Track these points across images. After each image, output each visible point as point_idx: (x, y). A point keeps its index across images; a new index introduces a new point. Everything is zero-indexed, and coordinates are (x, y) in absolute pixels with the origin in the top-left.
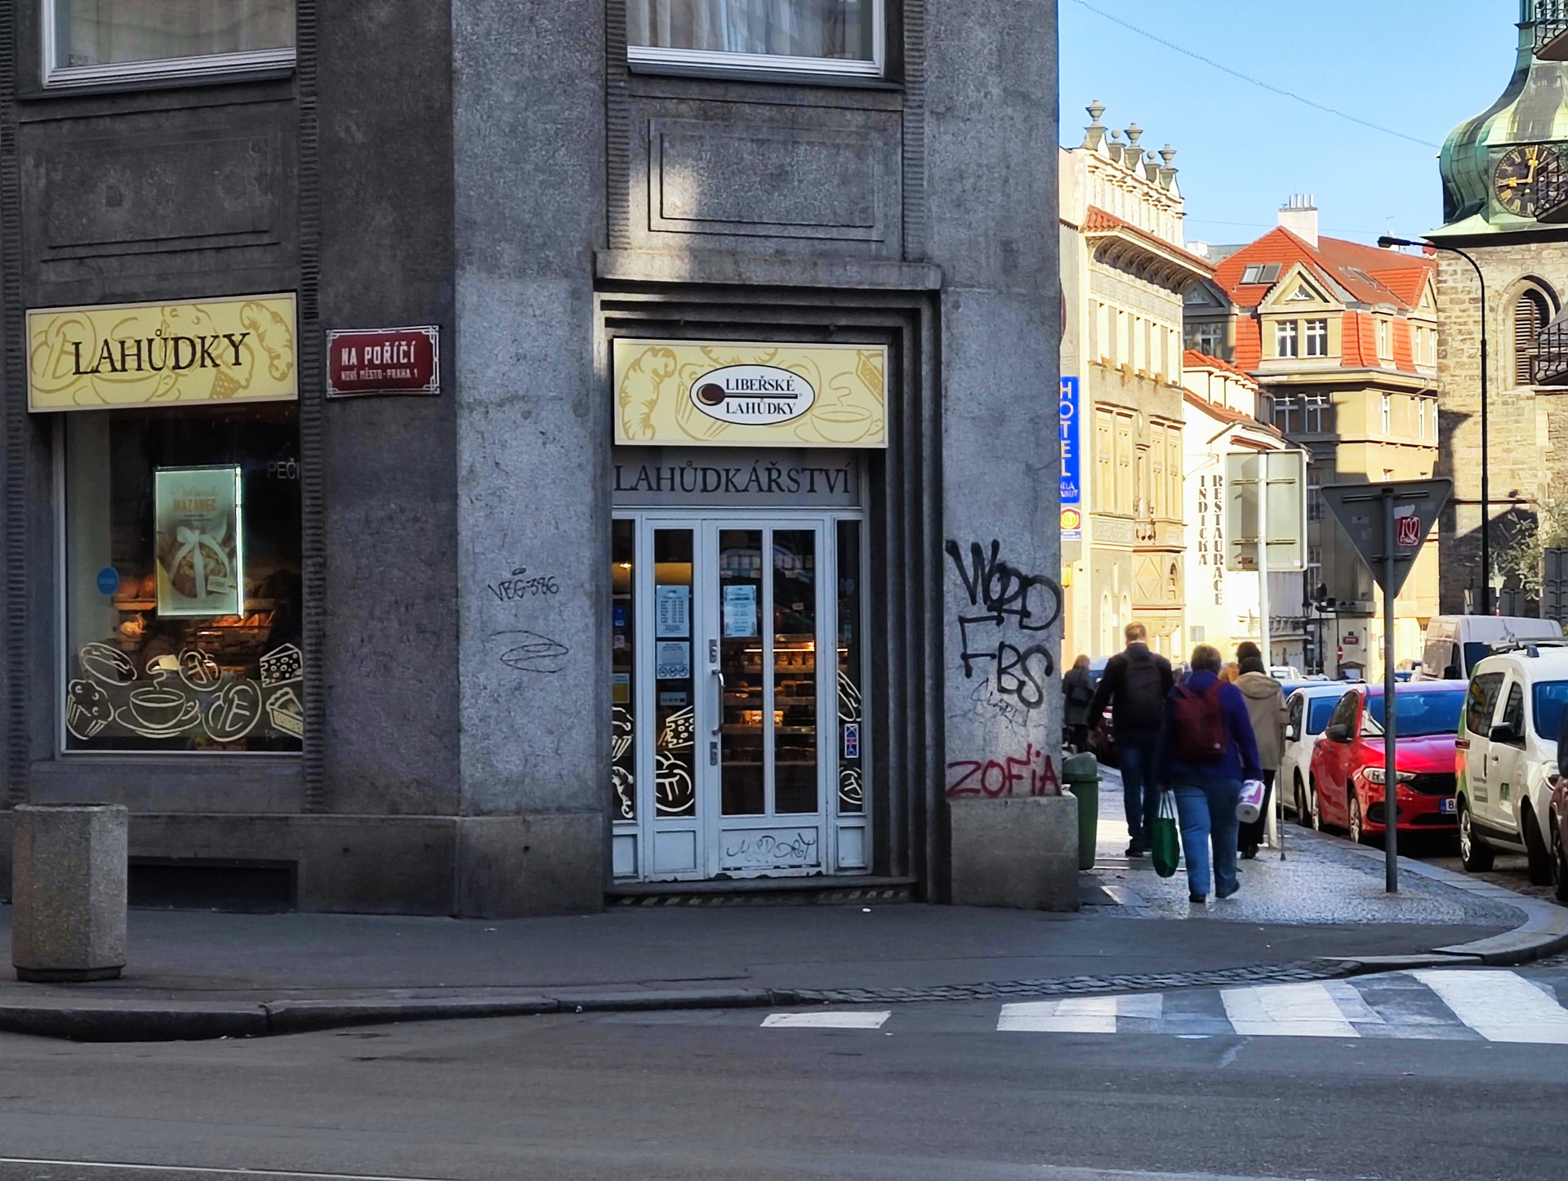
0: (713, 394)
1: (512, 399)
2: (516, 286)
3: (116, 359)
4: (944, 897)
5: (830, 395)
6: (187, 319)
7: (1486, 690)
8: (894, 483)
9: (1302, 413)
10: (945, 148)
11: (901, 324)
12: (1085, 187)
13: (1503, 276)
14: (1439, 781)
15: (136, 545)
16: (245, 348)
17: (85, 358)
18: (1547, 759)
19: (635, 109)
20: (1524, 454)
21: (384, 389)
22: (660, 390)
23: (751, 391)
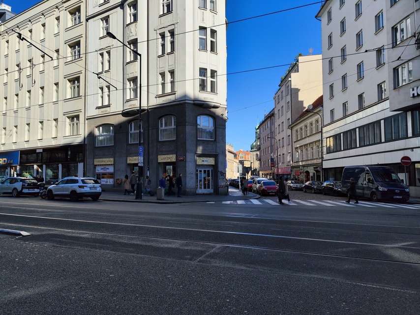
0: (203, 161)
1: (190, 161)
2: (190, 154)
3: (164, 159)
4: (218, 194)
5: (211, 161)
6: (168, 156)
7: (254, 181)
8: (215, 167)
9: (242, 162)
10: (218, 145)
11: (216, 156)
12: (228, 147)
13: (255, 153)
14: (251, 187)
15: (165, 171)
16: (172, 158)
17: (162, 159)
18: (258, 185)
19: (198, 143)
20: (256, 165)
21: (182, 160)
22: (200, 161)
23: (206, 161)
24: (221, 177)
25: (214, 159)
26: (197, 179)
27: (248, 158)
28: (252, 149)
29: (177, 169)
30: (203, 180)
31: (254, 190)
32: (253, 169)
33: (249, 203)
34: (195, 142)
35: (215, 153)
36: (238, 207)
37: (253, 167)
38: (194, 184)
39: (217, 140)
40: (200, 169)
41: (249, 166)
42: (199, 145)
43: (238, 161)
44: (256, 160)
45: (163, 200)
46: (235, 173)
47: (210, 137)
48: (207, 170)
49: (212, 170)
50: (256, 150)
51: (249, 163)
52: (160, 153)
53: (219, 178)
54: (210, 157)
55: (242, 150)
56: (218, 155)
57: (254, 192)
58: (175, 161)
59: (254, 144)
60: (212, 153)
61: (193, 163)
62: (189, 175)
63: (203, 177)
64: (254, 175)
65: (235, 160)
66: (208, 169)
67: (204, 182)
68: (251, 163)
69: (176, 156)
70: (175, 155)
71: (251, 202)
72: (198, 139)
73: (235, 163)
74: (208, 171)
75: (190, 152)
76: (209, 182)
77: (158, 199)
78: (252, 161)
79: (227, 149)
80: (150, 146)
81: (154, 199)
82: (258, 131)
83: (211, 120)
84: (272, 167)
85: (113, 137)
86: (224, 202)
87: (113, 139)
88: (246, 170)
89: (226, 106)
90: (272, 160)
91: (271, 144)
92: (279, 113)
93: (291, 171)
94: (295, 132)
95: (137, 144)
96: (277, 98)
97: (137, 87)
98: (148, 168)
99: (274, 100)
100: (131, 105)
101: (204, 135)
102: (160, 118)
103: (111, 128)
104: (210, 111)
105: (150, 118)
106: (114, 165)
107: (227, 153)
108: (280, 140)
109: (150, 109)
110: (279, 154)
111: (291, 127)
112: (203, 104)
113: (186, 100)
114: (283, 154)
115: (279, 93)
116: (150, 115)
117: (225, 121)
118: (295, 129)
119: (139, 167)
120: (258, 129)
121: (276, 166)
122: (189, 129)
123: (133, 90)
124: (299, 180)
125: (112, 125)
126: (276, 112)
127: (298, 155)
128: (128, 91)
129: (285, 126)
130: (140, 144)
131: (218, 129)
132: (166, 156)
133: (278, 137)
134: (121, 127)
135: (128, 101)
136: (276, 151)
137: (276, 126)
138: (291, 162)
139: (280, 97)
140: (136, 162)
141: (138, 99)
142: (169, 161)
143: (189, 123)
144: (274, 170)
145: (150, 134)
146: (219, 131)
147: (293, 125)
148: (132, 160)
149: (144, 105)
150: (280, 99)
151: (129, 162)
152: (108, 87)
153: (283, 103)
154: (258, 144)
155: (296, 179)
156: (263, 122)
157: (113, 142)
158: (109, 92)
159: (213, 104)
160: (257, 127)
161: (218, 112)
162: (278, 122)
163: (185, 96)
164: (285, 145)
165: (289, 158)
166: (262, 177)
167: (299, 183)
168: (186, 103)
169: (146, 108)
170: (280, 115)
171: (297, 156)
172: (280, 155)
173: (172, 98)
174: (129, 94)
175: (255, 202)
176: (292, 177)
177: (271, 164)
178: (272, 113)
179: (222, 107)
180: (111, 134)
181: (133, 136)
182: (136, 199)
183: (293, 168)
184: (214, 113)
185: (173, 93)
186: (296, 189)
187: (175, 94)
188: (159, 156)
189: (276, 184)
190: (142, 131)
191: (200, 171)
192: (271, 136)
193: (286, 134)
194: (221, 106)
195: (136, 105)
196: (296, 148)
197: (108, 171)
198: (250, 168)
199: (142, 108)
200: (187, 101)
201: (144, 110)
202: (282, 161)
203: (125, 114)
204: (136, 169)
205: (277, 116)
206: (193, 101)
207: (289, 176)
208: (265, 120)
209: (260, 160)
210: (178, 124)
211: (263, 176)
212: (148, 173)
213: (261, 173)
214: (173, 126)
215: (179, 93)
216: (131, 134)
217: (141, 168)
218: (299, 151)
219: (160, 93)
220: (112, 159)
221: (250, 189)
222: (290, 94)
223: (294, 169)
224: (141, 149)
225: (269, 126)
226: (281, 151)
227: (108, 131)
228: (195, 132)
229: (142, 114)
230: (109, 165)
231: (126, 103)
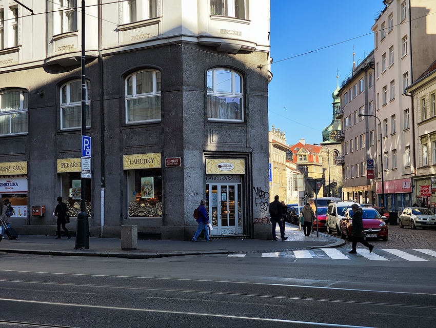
0: (220, 166)
1: (192, 167)
2: (192, 151)
3: (136, 162)
4: (253, 238)
5: (236, 167)
6: (146, 156)
7: (330, 208)
8: (246, 179)
9: (303, 169)
10: (252, 132)
11: (246, 156)
12: (272, 137)
13: (331, 149)
14: (324, 221)
15: (139, 188)
16: (154, 160)
17: (131, 162)
18: (339, 218)
19: (209, 127)
20: (335, 174)
21: (174, 166)
22: (213, 166)
23: (225, 166)
24: (259, 201)
25: (243, 161)
27: (317, 160)
28: (324, 140)
29: (165, 183)
30: (219, 205)
31: (330, 228)
32: (327, 184)
33: (320, 256)
34: (201, 127)
35: (245, 150)
36: (295, 265)
37: (327, 179)
39: (250, 121)
40: (215, 184)
41: (320, 176)
42: (212, 133)
43: (295, 167)
44: (335, 163)
45: (135, 249)
46: (288, 191)
47: (234, 115)
48: (228, 184)
49: (239, 186)
50: (335, 141)
51: (320, 170)
52: (126, 150)
53: (254, 204)
54: (235, 158)
55: (303, 143)
56: (251, 153)
57: (330, 233)
58: (160, 166)
59: (331, 129)
60: (239, 150)
61: (198, 170)
62: (190, 197)
63: (219, 200)
64: (330, 195)
65: (288, 164)
66: (232, 184)
67: (223, 211)
68: (324, 170)
69: (163, 156)
70: (160, 154)
71: (324, 253)
72: (208, 119)
73: (288, 170)
74: (232, 187)
75: (191, 147)
76: (232, 211)
77: (123, 249)
78: (326, 166)
79: (270, 140)
80: (106, 134)
81: (114, 247)
82: (338, 100)
83: (236, 77)
84: (369, 177)
85: (24, 117)
86: (265, 255)
87: (25, 120)
88: (312, 185)
89: (268, 49)
90: (370, 162)
91: (367, 128)
92: (384, 62)
93: (413, 186)
94: (419, 102)
95: (78, 131)
96: (379, 28)
97: (76, 8)
98: (103, 181)
99: (373, 34)
100: (63, 48)
101: (221, 110)
102: (127, 74)
103: (22, 97)
104: (234, 60)
105: (105, 76)
106: (28, 176)
107: (272, 150)
108: (386, 120)
109: (104, 55)
110: (384, 151)
111: (411, 92)
112: (219, 45)
113: (181, 36)
114: (394, 151)
115: (385, 17)
116: (105, 70)
117: (266, 80)
118: (419, 96)
119: (83, 179)
120: (337, 96)
121: (379, 176)
122: (188, 98)
123: (68, 15)
124: (429, 207)
125: (23, 90)
126: (378, 58)
127: (427, 152)
128: (57, 16)
129: (399, 88)
130: (84, 131)
131: (251, 99)
132: (140, 156)
133: (381, 115)
134: (42, 95)
135: (57, 38)
136: (379, 144)
137: (379, 89)
138: (412, 167)
139: (387, 26)
140: (76, 170)
141: (79, 33)
142: (147, 166)
143: (188, 85)
144: (375, 184)
145: (106, 110)
146: (254, 103)
147: (414, 88)
148: (66, 165)
149: (92, 46)
150: (387, 31)
151: (60, 169)
152: (15, 10)
153: (393, 39)
154: (339, 128)
155: (423, 205)
156: (350, 81)
157: (25, 126)
158: (17, 18)
159: (239, 45)
160: (336, 93)
161: (251, 60)
162: (381, 79)
163: (180, 27)
164: (398, 130)
165: (406, 159)
166: (349, 200)
167: (429, 213)
168: (181, 42)
169: (96, 54)
170: (388, 65)
171: (425, 155)
172: (387, 153)
173: (151, 32)
174: (60, 24)
175: (335, 254)
176: (414, 200)
177: (368, 172)
178: (368, 61)
179: (259, 51)
180: (22, 109)
181: (68, 114)
182: (77, 248)
183: (417, 180)
184: (243, 65)
185: (154, 20)
186: (424, 226)
187: (158, 22)
188: (125, 157)
189: (379, 215)
190: (88, 102)
191: (215, 188)
192: (366, 110)
193: (401, 108)
194: (258, 48)
195: (75, 47)
196: (423, 137)
197: (15, 189)
198: (323, 180)
199: (86, 54)
200: (184, 39)
201: (91, 58)
202: (391, 166)
203: (51, 66)
204: (77, 183)
205: (379, 68)
206: (198, 37)
207: (407, 198)
208: (354, 77)
209: (343, 164)
210: (165, 88)
211: (351, 198)
212: (103, 192)
213: (345, 191)
214: (155, 93)
216: (63, 109)
217: (86, 182)
218: (429, 144)
219: (126, 20)
220: (24, 164)
221: (323, 227)
222: (408, 19)
223: (420, 183)
224: (86, 142)
225: (362, 89)
226: (388, 145)
227: (15, 103)
228: (201, 104)
229: (88, 68)
230: (18, 176)
231: (52, 42)
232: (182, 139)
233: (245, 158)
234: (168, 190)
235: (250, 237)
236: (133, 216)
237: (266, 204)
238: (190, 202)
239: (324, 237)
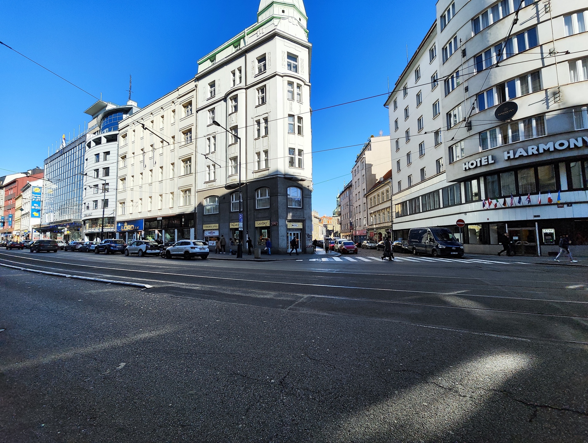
0: (293, 225)
1: (282, 226)
3: (260, 224)
4: (306, 253)
6: (264, 221)
7: (336, 241)
8: (303, 230)
9: (325, 226)
10: (305, 212)
12: (313, 214)
13: (336, 218)
15: (261, 234)
16: (267, 223)
17: (258, 224)
18: (339, 245)
19: (288, 210)
20: (338, 228)
21: (275, 225)
22: (290, 225)
23: (295, 225)
24: (308, 239)
26: (288, 240)
27: (331, 223)
28: (334, 215)
29: (271, 232)
31: (336, 249)
32: (335, 232)
33: (332, 260)
34: (285, 210)
35: (303, 219)
36: (322, 264)
38: (286, 245)
39: (304, 208)
40: (291, 232)
42: (289, 212)
43: (322, 225)
44: (338, 224)
46: (320, 235)
47: (298, 205)
48: (296, 232)
49: (300, 233)
50: (338, 215)
52: (256, 219)
53: (306, 240)
54: (299, 222)
55: (325, 216)
56: (305, 220)
57: (336, 251)
58: (269, 225)
59: (336, 210)
60: (300, 219)
61: (284, 227)
62: (281, 238)
64: (336, 237)
65: (319, 224)
66: (297, 232)
68: (334, 226)
70: (269, 221)
71: (333, 259)
72: (288, 207)
73: (320, 227)
74: (297, 234)
75: (281, 218)
77: (255, 258)
79: (312, 215)
80: (249, 213)
81: (252, 257)
82: (338, 199)
83: (299, 191)
84: (351, 229)
85: (218, 206)
86: (310, 260)
87: (218, 208)
88: (329, 232)
89: (311, 179)
90: (351, 223)
91: (350, 210)
92: (356, 185)
93: (367, 233)
94: (369, 200)
95: (238, 212)
96: (354, 172)
97: (237, 165)
98: (247, 231)
99: (352, 174)
100: (232, 180)
101: (294, 203)
102: (257, 190)
103: (217, 199)
104: (298, 184)
105: (248, 190)
106: (219, 229)
107: (313, 218)
108: (357, 207)
109: (248, 182)
110: (356, 219)
111: (366, 196)
112: (292, 178)
113: (278, 174)
114: (360, 219)
115: (356, 168)
116: (248, 188)
117: (311, 191)
118: (369, 197)
119: (240, 231)
120: (338, 197)
121: (354, 229)
122: (281, 199)
123: (234, 167)
124: (373, 240)
125: (217, 196)
126: (353, 183)
127: (372, 219)
128: (230, 168)
129: (362, 195)
130: (240, 212)
131: (305, 199)
132: (262, 222)
133: (355, 205)
134: (224, 198)
135: (230, 176)
136: (354, 216)
137: (354, 195)
138: (367, 225)
139: (357, 171)
140: (237, 227)
141: (239, 174)
142: (264, 225)
143: (280, 193)
144: (353, 232)
145: (248, 204)
146: (306, 200)
147: (367, 195)
148: (233, 225)
149: (243, 180)
150: (357, 173)
151: (231, 227)
152: (214, 166)
153: (359, 176)
154: (339, 210)
155: (371, 240)
156: (343, 192)
157: (218, 210)
158: (215, 169)
159: (300, 178)
160: (338, 196)
161: (305, 184)
162: (355, 191)
163: (277, 171)
164: (361, 211)
165: (365, 222)
167: (373, 243)
168: (278, 177)
169: (245, 182)
170: (357, 186)
172: (357, 220)
173: (266, 173)
174: (231, 171)
175: (337, 259)
176: (368, 238)
177: (350, 227)
178: (350, 184)
179: (308, 180)
180: (217, 204)
181: (234, 205)
182: (237, 258)
183: (368, 230)
184: (302, 185)
185: (267, 169)
186: (372, 248)
187: (268, 170)
188: (256, 222)
189: (354, 244)
190: (241, 201)
191: (291, 234)
192: (349, 203)
193: (362, 202)
194: (307, 179)
195: (237, 179)
196: (370, 214)
197: (214, 235)
198: (333, 231)
199: (241, 182)
200: (279, 176)
201: (243, 184)
202: (359, 225)
203: (228, 187)
204: (237, 232)
205: (354, 187)
206: (284, 175)
207: (365, 237)
208: (345, 190)
209: (341, 224)
210: (270, 195)
211: (344, 237)
212: (247, 236)
213: (341, 235)
214: (267, 197)
215: (272, 169)
216: (232, 203)
218: (373, 216)
219: (257, 169)
220: (217, 225)
221: (333, 249)
222: (365, 168)
223: (370, 231)
224: (241, 216)
225: (348, 195)
226: (358, 217)
227: (214, 201)
228: (285, 201)
229: (242, 187)
230: (215, 229)
231: (228, 178)
232: (278, 214)
233: (303, 222)
234: (272, 235)
235: (304, 253)
236: (259, 245)
237: (311, 240)
238: (281, 239)
239: (333, 253)
